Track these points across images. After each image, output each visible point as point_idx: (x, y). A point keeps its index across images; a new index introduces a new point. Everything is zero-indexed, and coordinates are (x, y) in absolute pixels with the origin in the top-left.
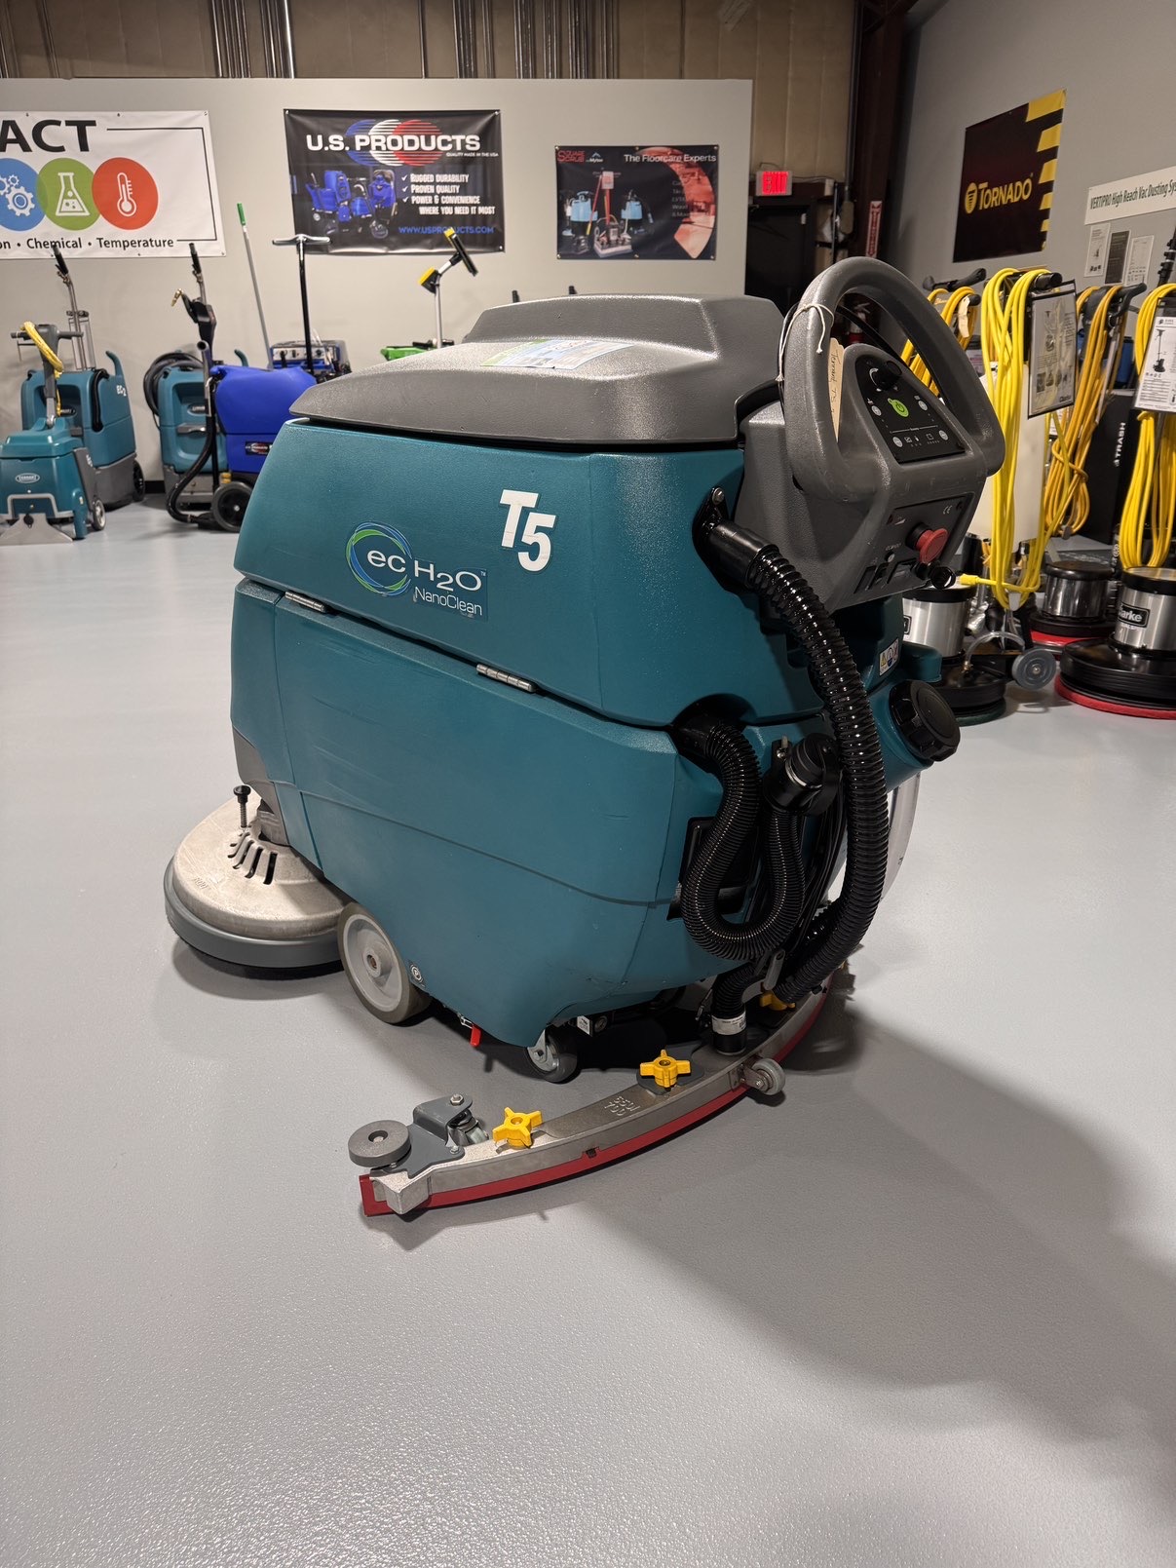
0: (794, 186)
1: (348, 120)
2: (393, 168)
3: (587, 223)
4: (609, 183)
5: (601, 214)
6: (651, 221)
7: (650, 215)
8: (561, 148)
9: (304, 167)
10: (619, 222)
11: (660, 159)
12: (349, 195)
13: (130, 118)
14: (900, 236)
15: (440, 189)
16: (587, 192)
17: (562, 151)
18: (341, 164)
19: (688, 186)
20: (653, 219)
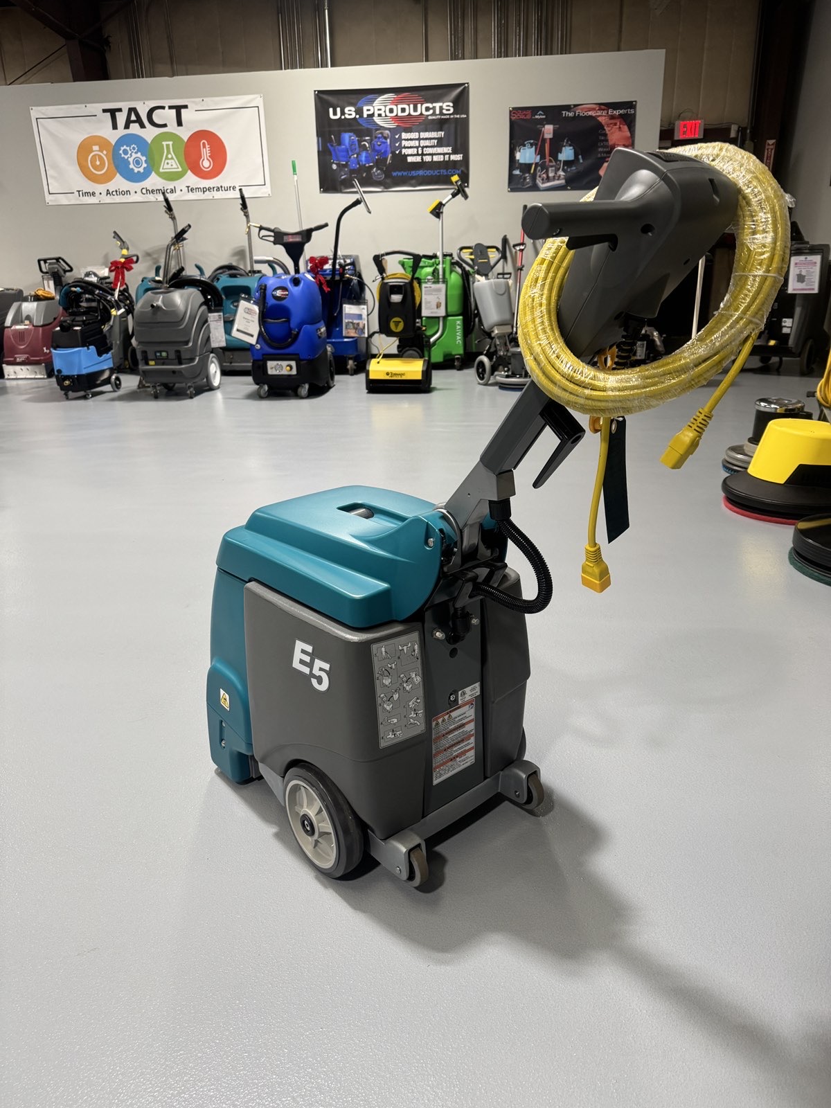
0: (705, 131)
1: (359, 96)
2: (389, 129)
3: (532, 164)
4: (550, 134)
5: (543, 157)
6: (581, 161)
7: (580, 157)
8: (513, 108)
9: (327, 131)
10: (556, 162)
11: (590, 113)
13: (210, 102)
14: (792, 163)
15: (423, 143)
16: (532, 141)
17: (514, 111)
18: (354, 128)
19: (612, 133)
20: (583, 160)
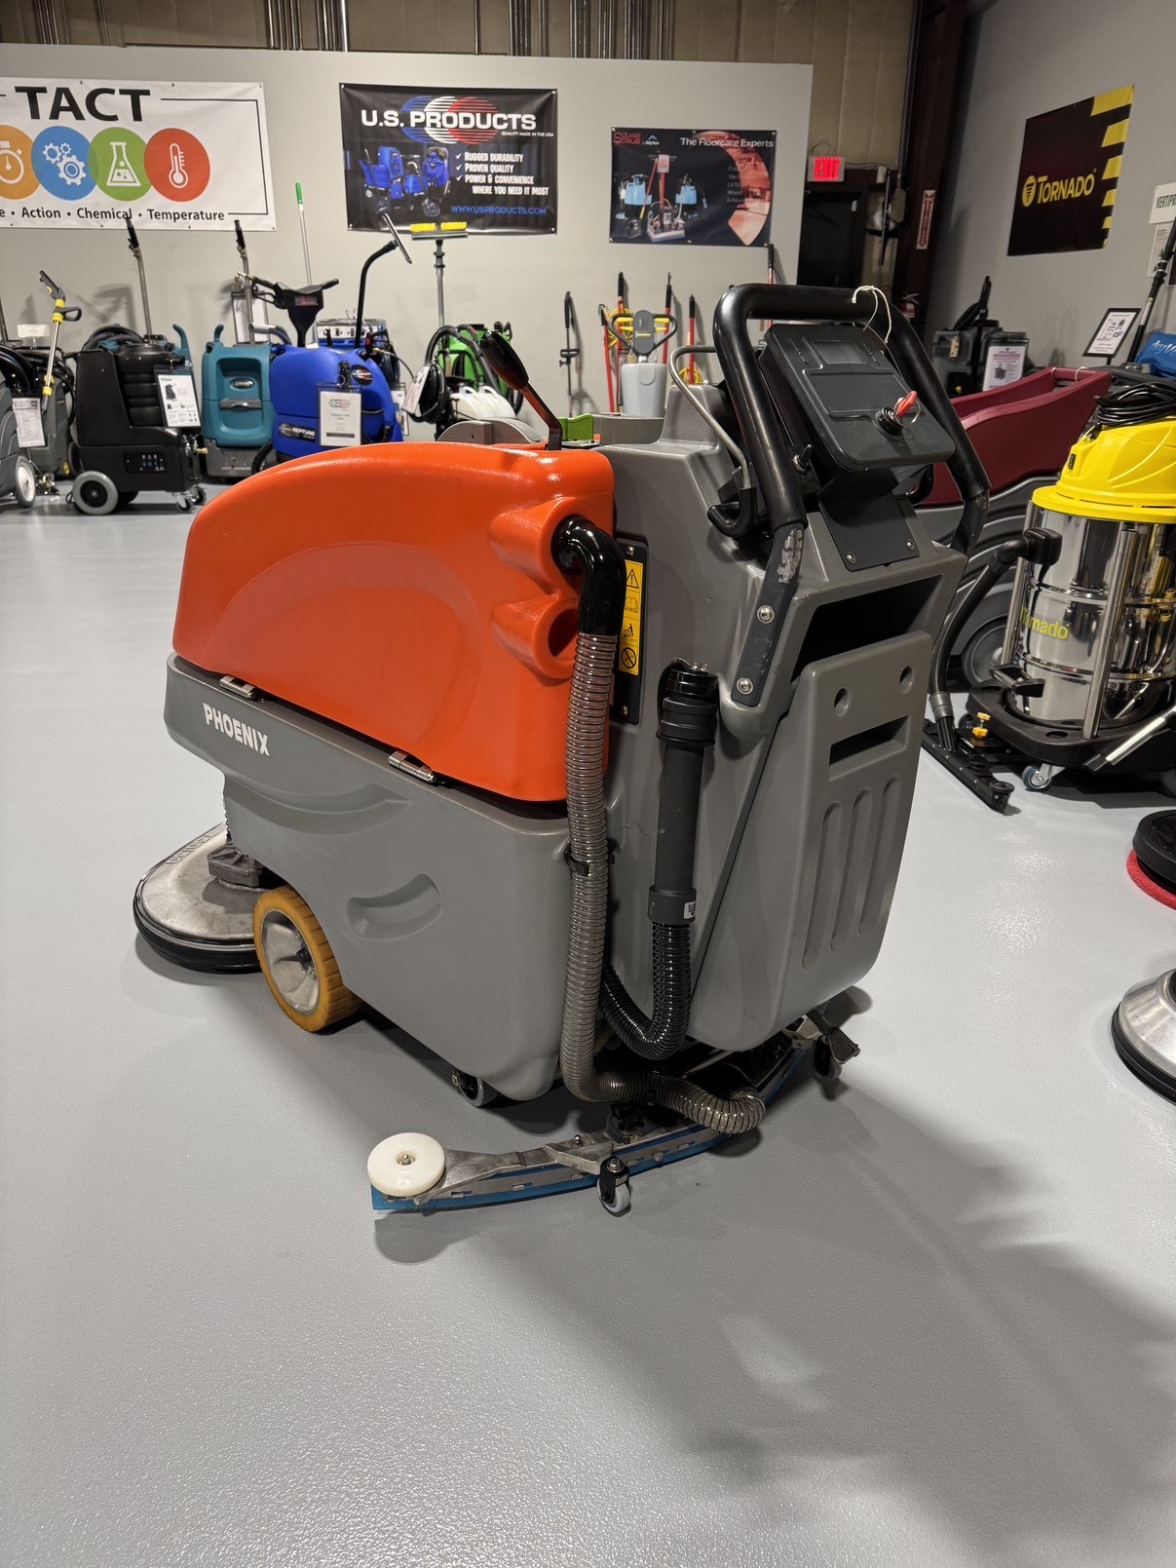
0: (846, 171)
1: (404, 96)
2: (447, 146)
3: (641, 206)
4: (665, 166)
5: (656, 198)
6: (705, 206)
7: (704, 200)
8: (618, 130)
9: (358, 143)
10: (673, 206)
11: (717, 143)
12: (402, 172)
13: (184, 88)
14: (952, 226)
15: (494, 168)
16: (642, 175)
17: (618, 133)
18: (397, 141)
19: (744, 172)
20: (708, 204)
